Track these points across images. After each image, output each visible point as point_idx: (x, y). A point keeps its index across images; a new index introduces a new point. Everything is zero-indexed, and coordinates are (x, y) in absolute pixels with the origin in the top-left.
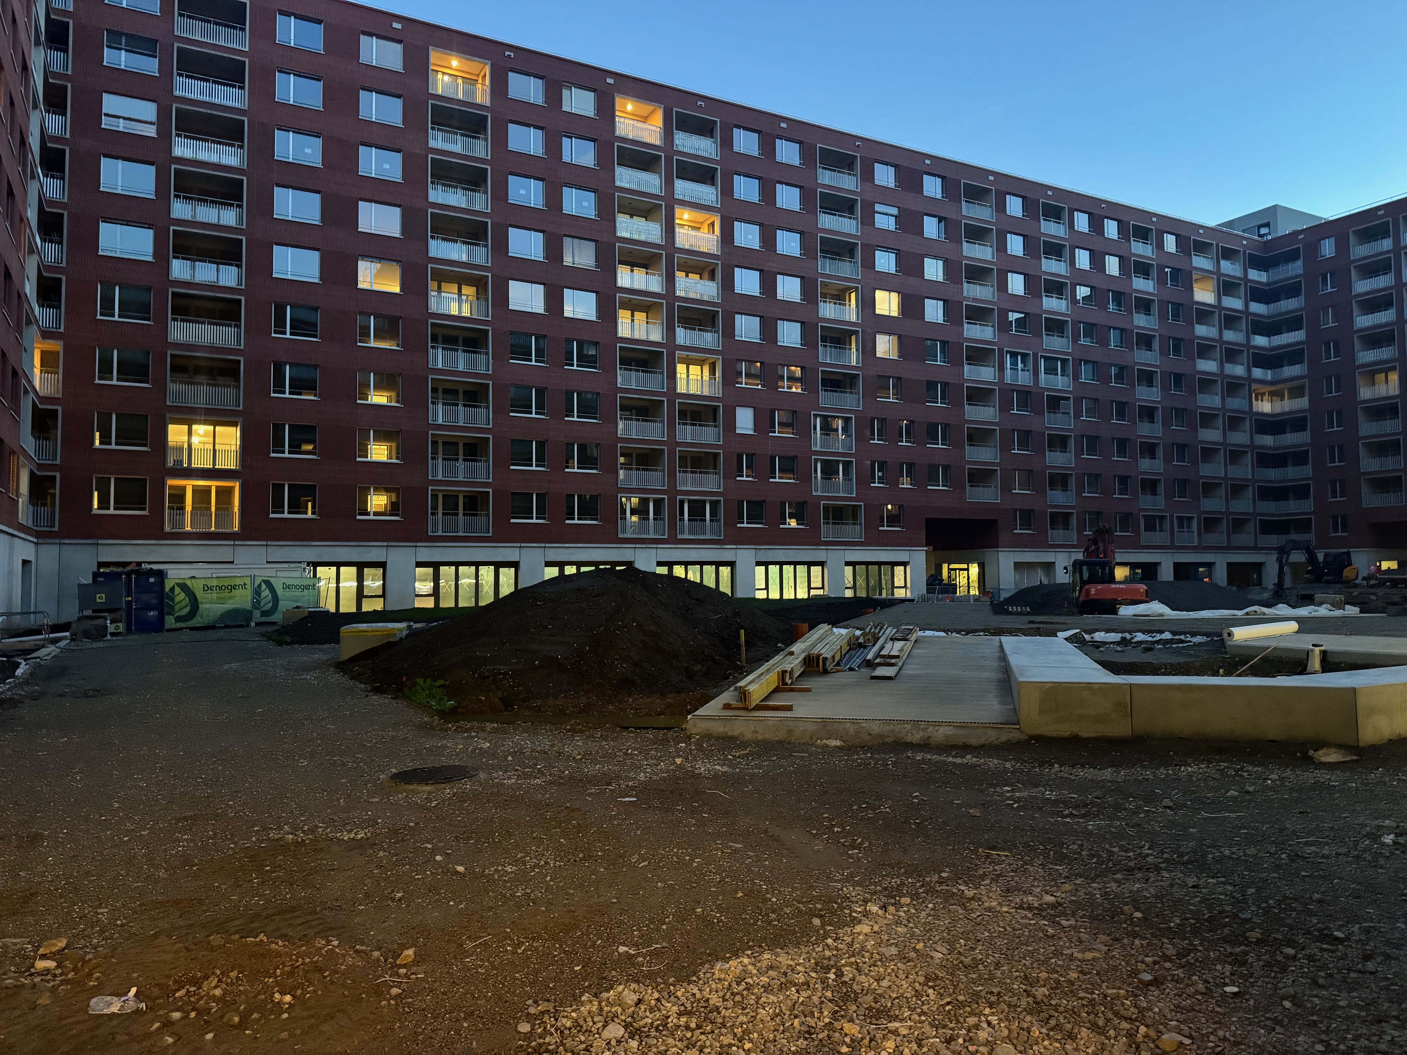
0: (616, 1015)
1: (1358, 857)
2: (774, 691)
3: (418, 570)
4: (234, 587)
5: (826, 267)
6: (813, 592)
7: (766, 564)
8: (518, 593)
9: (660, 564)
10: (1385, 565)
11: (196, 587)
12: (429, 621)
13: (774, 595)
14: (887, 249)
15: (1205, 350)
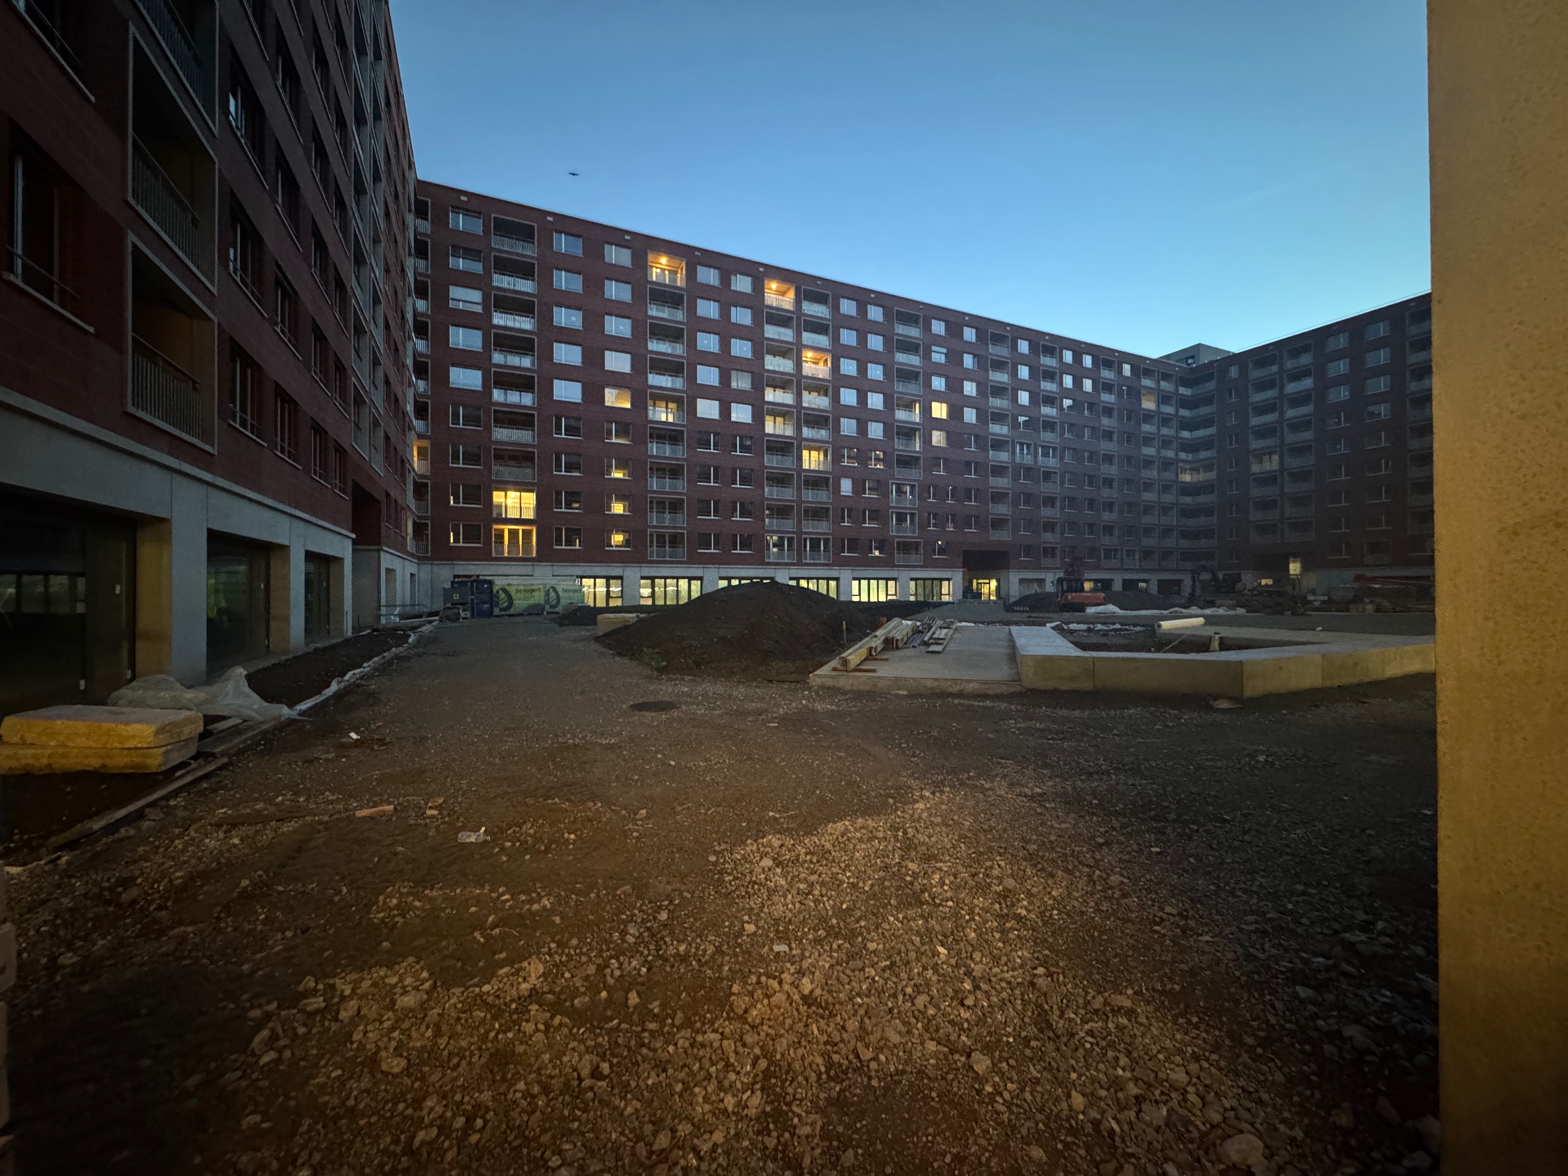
0: (767, 853)
1: (1240, 769)
2: (865, 660)
3: (642, 581)
4: (533, 591)
5: (900, 387)
6: (889, 598)
7: (859, 579)
8: (702, 597)
9: (791, 579)
10: (1264, 582)
11: (512, 590)
12: (649, 613)
13: (864, 599)
14: (939, 375)
15: (1148, 440)
